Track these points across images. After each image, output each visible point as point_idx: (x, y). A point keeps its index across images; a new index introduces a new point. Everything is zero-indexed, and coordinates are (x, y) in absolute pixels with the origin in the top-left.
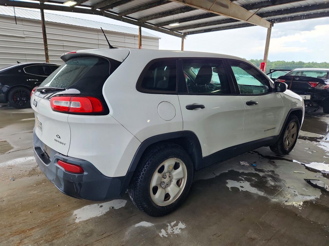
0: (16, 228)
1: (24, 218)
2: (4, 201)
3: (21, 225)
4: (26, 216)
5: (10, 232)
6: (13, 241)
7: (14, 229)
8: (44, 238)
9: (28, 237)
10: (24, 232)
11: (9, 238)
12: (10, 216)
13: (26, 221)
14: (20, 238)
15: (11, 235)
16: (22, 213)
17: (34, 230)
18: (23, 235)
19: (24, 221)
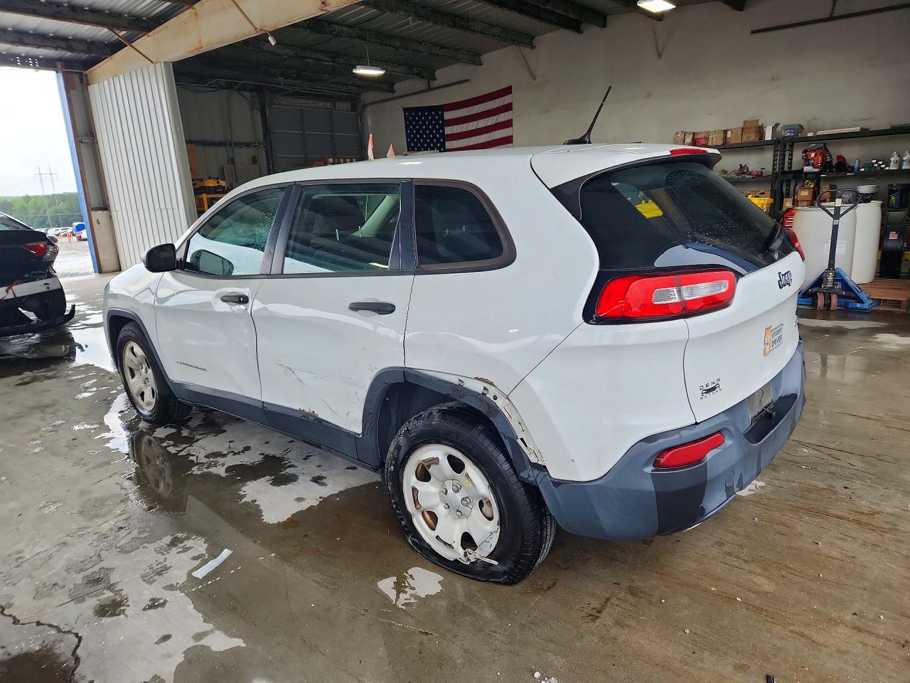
0: (869, 536)
1: (839, 542)
2: (854, 614)
3: (854, 534)
4: (832, 544)
5: (883, 536)
6: (886, 522)
7: (871, 537)
8: (834, 497)
9: (858, 512)
10: (859, 523)
11: (890, 529)
12: (865, 566)
13: (840, 536)
14: (871, 519)
15: (884, 532)
16: (835, 553)
17: (840, 513)
18: (864, 519)
19: (845, 537)
